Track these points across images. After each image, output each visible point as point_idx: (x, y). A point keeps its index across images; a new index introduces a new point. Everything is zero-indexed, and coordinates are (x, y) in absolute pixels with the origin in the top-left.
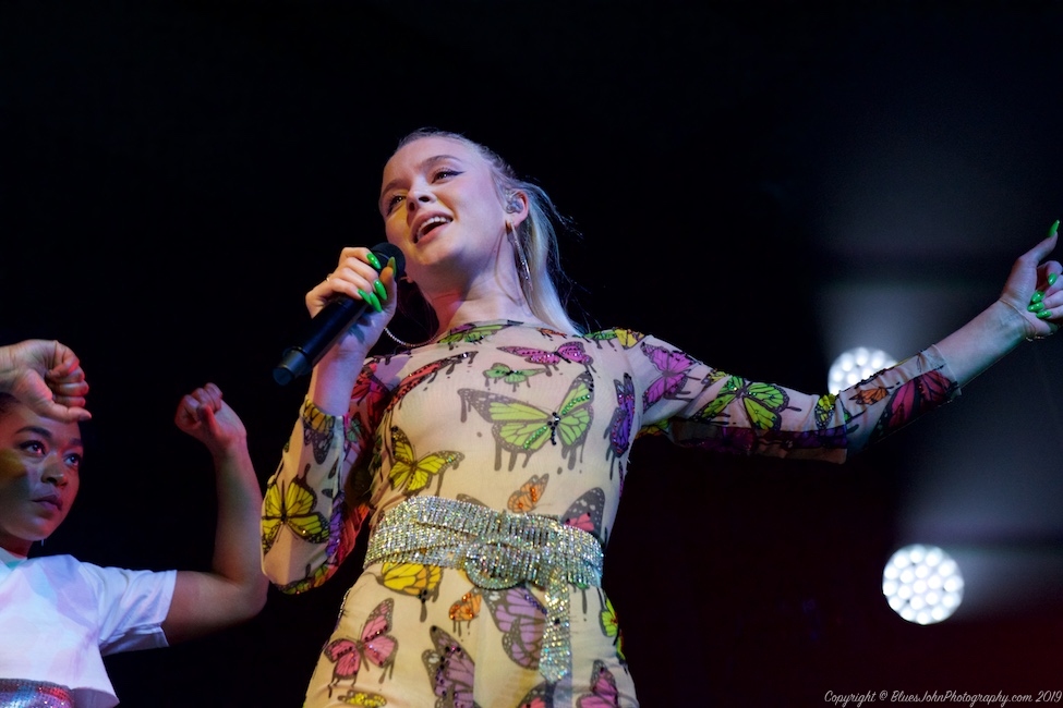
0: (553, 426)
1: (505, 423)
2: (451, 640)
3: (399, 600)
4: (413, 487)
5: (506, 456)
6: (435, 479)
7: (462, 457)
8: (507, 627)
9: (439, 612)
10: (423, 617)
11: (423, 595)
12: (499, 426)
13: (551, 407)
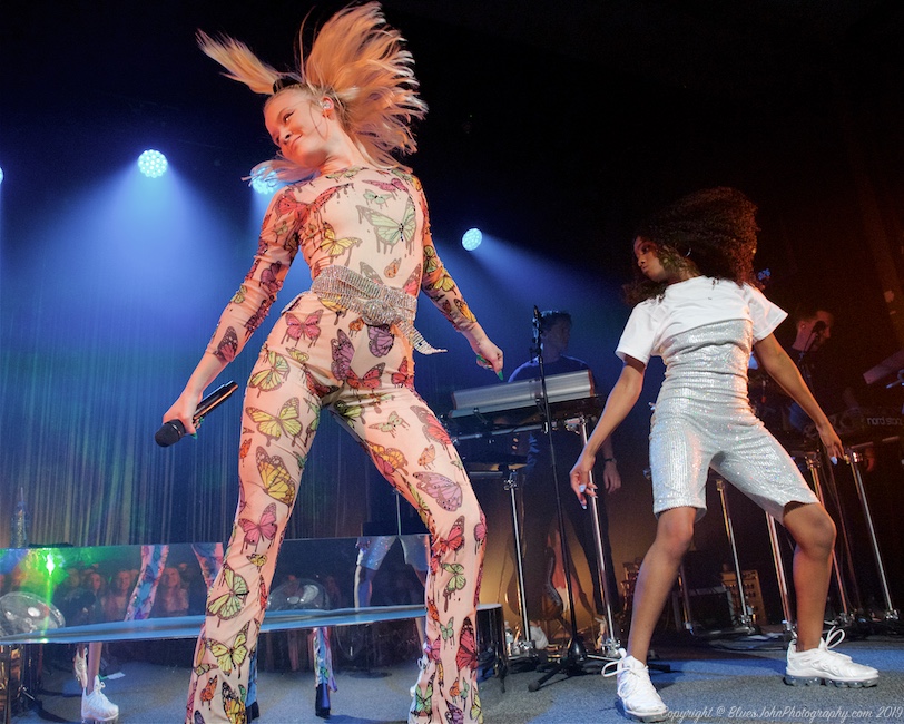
0: (401, 230)
1: (380, 227)
2: (346, 337)
3: (326, 311)
4: (334, 253)
5: (382, 245)
6: (347, 251)
7: (361, 241)
8: (372, 337)
9: (344, 323)
10: (336, 323)
11: (338, 313)
12: (377, 228)
13: (400, 220)
